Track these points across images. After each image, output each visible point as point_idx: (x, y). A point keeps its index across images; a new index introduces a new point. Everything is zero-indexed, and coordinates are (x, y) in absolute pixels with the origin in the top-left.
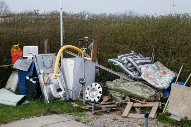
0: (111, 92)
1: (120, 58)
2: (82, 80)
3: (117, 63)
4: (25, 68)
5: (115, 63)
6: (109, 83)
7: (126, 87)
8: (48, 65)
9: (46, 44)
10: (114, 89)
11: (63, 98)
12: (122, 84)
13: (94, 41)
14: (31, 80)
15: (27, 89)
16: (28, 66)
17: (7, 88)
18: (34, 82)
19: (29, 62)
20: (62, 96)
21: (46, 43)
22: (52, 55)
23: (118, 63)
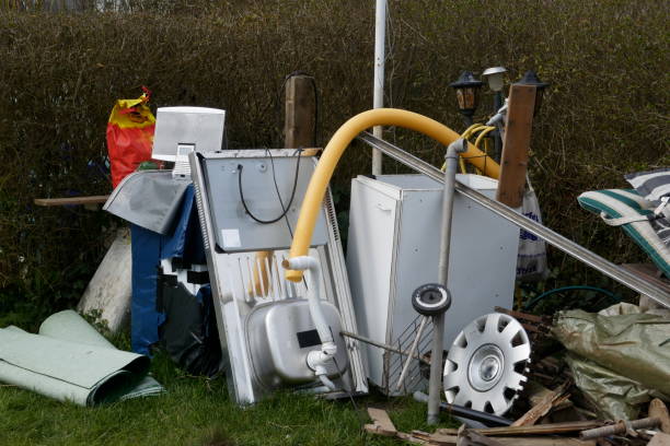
0: (579, 369)
1: (640, 188)
2: (430, 293)
3: (618, 216)
4: (155, 218)
5: (612, 214)
6: (570, 322)
7: (651, 350)
8: (267, 206)
9: (292, 102)
10: (592, 355)
11: (325, 380)
12: (637, 329)
13: (515, 90)
14: (182, 278)
15: (164, 324)
16: (170, 208)
17: (85, 311)
18: (193, 289)
19: (175, 188)
20: (320, 371)
21: (292, 97)
22: (294, 156)
23: (628, 216)
